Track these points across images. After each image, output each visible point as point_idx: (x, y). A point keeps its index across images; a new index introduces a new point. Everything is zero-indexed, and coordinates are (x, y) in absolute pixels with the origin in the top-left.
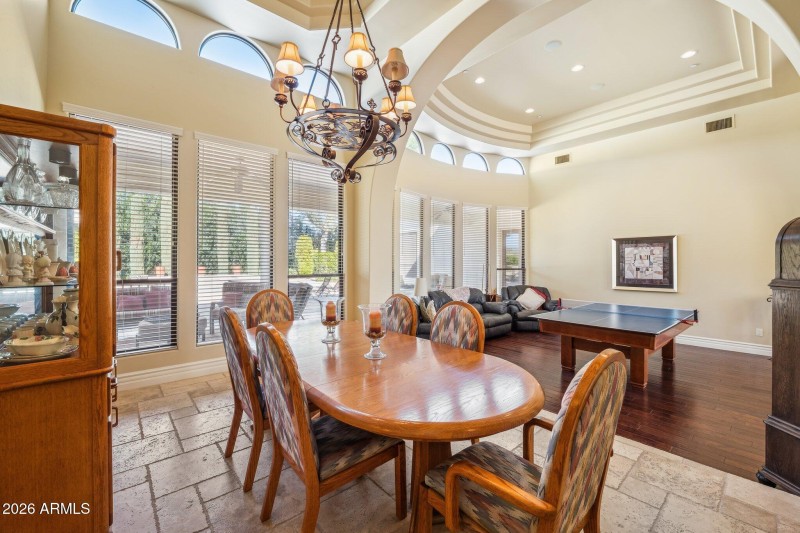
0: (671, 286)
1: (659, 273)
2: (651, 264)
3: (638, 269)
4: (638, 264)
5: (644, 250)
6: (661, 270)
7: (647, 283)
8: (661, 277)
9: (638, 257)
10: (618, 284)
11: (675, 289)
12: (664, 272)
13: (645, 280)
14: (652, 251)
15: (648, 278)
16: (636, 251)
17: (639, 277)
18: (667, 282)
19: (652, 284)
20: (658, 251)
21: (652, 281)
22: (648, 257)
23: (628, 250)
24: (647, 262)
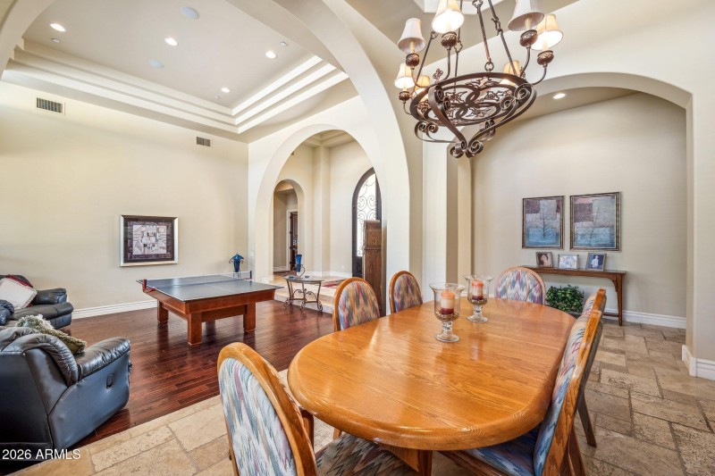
0: (173, 259)
1: (163, 248)
2: (157, 240)
3: (145, 245)
4: (145, 240)
5: (151, 228)
6: (164, 245)
7: (154, 257)
8: (164, 252)
9: (145, 234)
10: (126, 261)
11: (176, 261)
12: (168, 247)
13: (151, 255)
14: (158, 229)
15: (154, 253)
16: (144, 229)
17: (146, 253)
18: (170, 255)
19: (158, 258)
20: (163, 229)
21: (157, 255)
22: (155, 235)
23: (136, 228)
24: (153, 239)
